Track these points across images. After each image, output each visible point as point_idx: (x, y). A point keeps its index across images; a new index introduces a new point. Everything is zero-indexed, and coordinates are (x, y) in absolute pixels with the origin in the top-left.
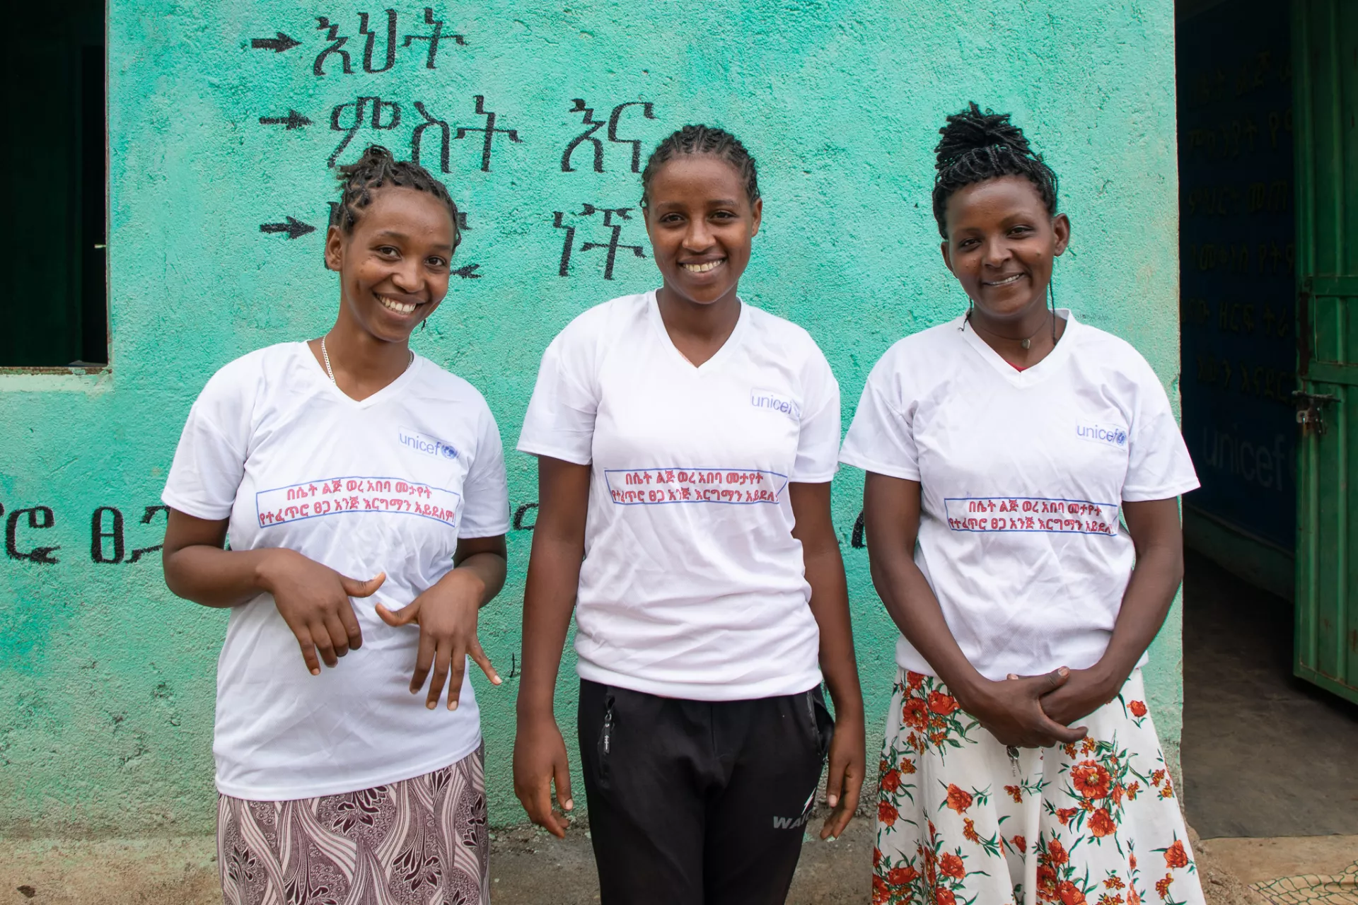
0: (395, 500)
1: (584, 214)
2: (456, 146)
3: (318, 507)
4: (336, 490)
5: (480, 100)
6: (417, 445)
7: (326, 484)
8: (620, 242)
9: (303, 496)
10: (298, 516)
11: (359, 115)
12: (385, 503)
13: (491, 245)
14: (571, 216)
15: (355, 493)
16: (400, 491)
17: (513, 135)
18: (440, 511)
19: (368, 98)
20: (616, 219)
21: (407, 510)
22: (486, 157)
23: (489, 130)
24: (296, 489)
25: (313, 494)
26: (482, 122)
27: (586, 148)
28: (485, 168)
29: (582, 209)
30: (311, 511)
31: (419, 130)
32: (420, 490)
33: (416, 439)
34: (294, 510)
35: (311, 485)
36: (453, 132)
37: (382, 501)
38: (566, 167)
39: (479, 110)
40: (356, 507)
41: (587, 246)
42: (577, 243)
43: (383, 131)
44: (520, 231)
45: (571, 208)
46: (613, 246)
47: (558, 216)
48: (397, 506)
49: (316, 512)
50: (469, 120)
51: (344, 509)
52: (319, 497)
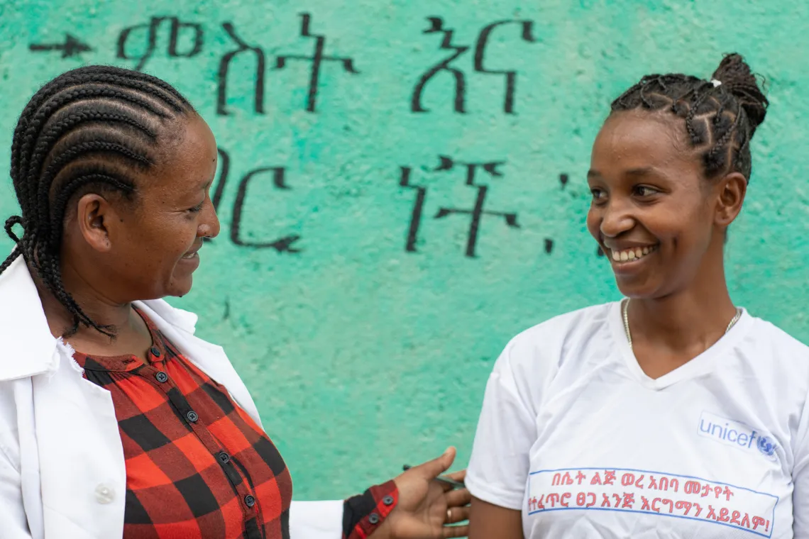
0: (682, 503)
1: (439, 169)
2: (273, 80)
3: (581, 498)
4: (607, 482)
5: (306, 19)
6: (725, 434)
7: (597, 474)
8: (487, 206)
9: (568, 483)
10: (558, 505)
11: (152, 39)
12: (669, 504)
13: (316, 210)
14: (422, 173)
15: (630, 489)
16: (689, 492)
17: (348, 65)
18: (743, 516)
19: (163, 18)
20: (481, 176)
21: (697, 515)
22: (313, 93)
23: (317, 58)
24: (563, 473)
25: (580, 483)
26: (308, 47)
27: (445, 80)
28: (311, 107)
29: (436, 163)
30: (572, 502)
31: (227, 59)
32: (718, 491)
33: (724, 427)
34: (555, 497)
35: (579, 472)
36: (270, 61)
37: (666, 502)
38: (416, 107)
39: (305, 31)
40: (630, 506)
41: (443, 213)
42: (429, 209)
43: (182, 60)
44: (354, 191)
45: (424, 162)
46: (477, 213)
47: (406, 172)
48: (684, 510)
49: (578, 503)
50: (292, 46)
51: (612, 506)
52: (586, 487)
